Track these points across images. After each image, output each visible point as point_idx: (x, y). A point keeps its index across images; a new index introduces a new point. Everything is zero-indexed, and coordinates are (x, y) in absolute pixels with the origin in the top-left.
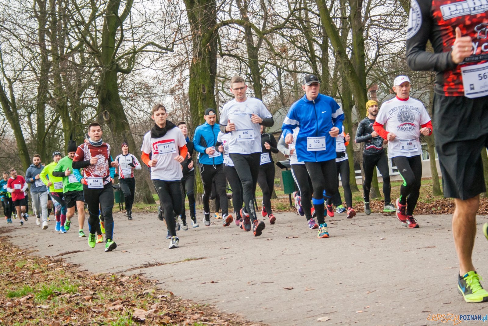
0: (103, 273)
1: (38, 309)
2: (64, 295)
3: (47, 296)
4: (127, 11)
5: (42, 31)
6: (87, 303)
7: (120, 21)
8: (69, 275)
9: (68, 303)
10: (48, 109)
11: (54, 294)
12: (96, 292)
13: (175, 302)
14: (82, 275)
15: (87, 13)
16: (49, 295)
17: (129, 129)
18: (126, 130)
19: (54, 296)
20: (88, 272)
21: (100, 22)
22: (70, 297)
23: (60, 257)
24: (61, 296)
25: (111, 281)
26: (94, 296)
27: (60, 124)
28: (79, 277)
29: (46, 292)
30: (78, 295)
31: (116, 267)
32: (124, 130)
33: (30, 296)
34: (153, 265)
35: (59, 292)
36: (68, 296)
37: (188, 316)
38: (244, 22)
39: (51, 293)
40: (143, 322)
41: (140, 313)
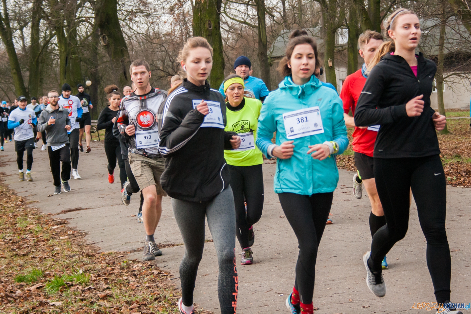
0: (112, 251)
1: (52, 307)
2: (76, 287)
3: (58, 287)
6: (101, 302)
8: (77, 250)
9: (82, 300)
10: (42, 22)
11: (66, 286)
12: (110, 286)
14: (91, 254)
16: (60, 286)
17: (129, 57)
18: (125, 57)
19: (66, 288)
20: (97, 246)
22: (83, 291)
23: (63, 216)
24: (73, 288)
25: (123, 268)
26: (108, 292)
27: (55, 40)
28: (88, 255)
29: (58, 283)
30: (90, 288)
31: (126, 243)
32: (123, 56)
33: (40, 284)
34: (164, 246)
35: (70, 283)
36: (80, 287)
39: (63, 284)
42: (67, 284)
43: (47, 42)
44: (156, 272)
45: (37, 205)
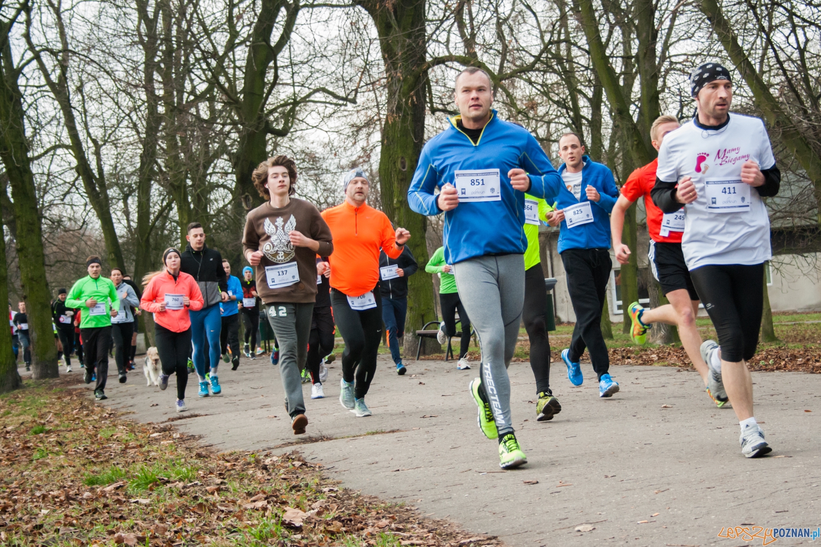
0: (236, 450)
1: (133, 504)
2: (175, 484)
3: (147, 484)
5: (150, 66)
6: (210, 497)
8: (183, 453)
9: (181, 496)
11: (159, 482)
12: (226, 481)
13: (350, 498)
14: (204, 453)
16: (150, 482)
19: (158, 485)
20: (213, 449)
22: (184, 487)
23: (169, 424)
24: (169, 485)
25: (249, 464)
26: (222, 486)
28: (199, 456)
29: (146, 478)
30: (197, 484)
31: (258, 442)
33: (121, 483)
34: (316, 440)
35: (166, 479)
36: (181, 485)
37: (370, 522)
39: (154, 479)
40: (298, 529)
41: (294, 515)
42: (160, 479)
44: (297, 464)
45: (133, 416)
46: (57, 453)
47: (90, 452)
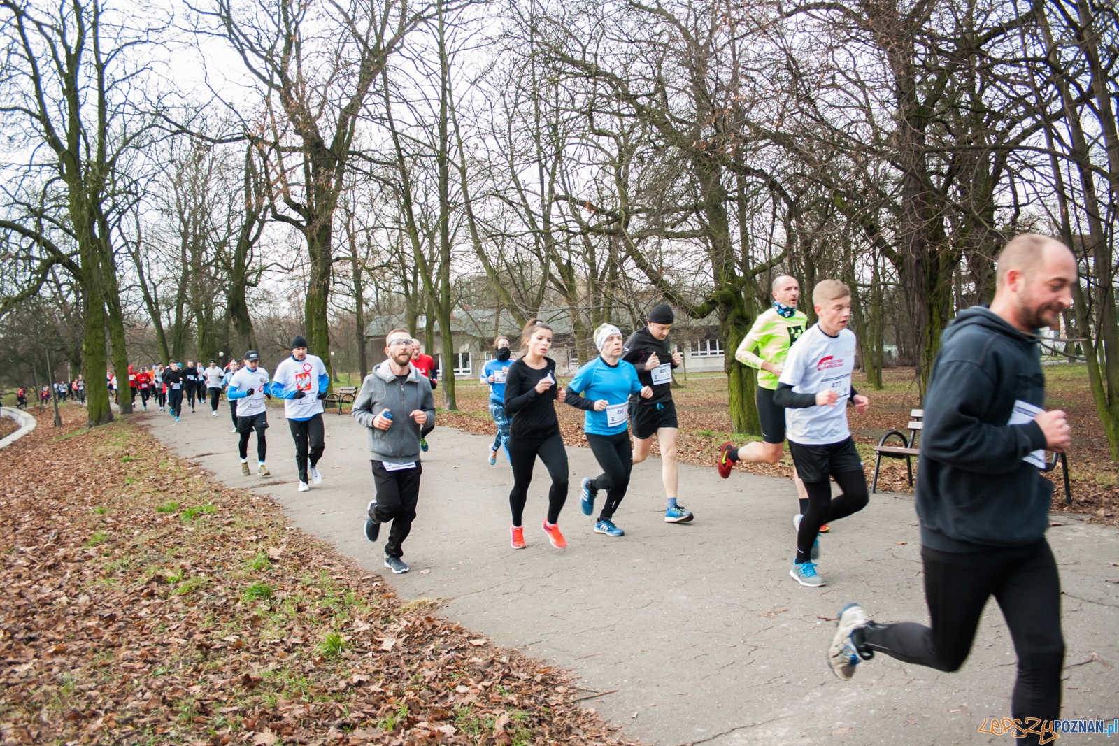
0: (235, 488)
2: (206, 516)
3: (191, 515)
4: (257, 237)
5: (184, 246)
6: (226, 528)
7: (250, 245)
8: (207, 486)
9: (210, 526)
10: (185, 305)
12: (233, 515)
13: (301, 536)
14: (218, 488)
15: (222, 233)
19: (197, 517)
20: (223, 484)
21: (234, 244)
22: (211, 519)
23: (197, 460)
24: (203, 517)
25: (244, 501)
26: (231, 519)
27: (195, 320)
28: (216, 491)
30: (217, 517)
33: (176, 514)
35: (201, 513)
36: (209, 516)
37: (314, 556)
38: (354, 259)
39: (195, 514)
40: (276, 561)
41: (274, 552)
42: (198, 513)
43: (189, 321)
44: (270, 504)
45: (176, 451)
46: (138, 481)
47: (156, 481)
